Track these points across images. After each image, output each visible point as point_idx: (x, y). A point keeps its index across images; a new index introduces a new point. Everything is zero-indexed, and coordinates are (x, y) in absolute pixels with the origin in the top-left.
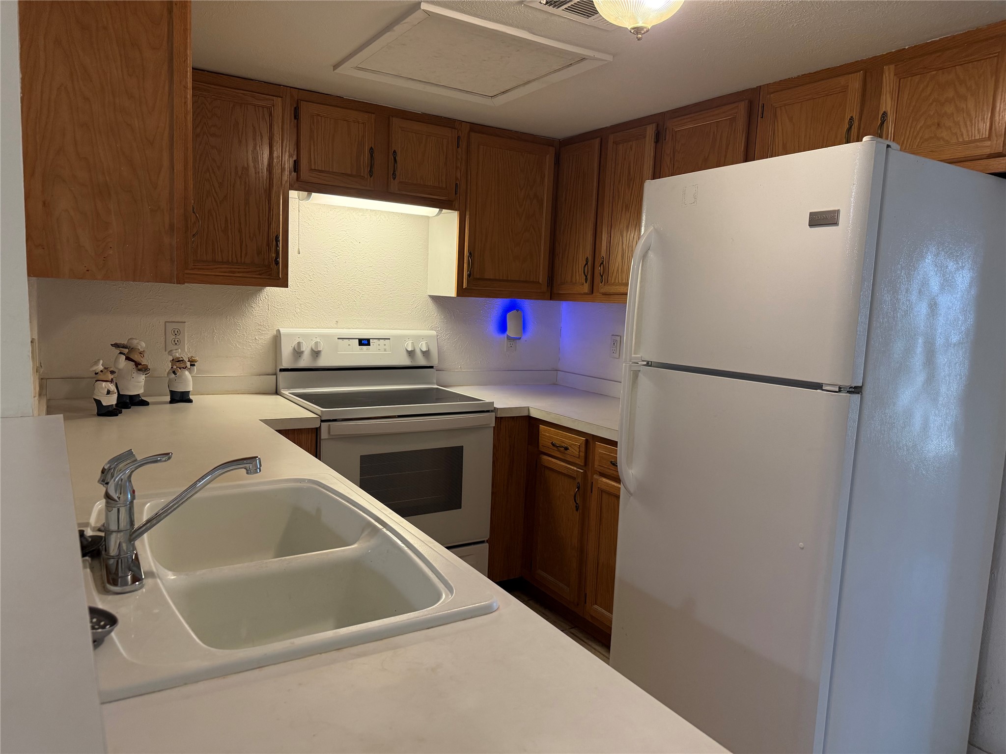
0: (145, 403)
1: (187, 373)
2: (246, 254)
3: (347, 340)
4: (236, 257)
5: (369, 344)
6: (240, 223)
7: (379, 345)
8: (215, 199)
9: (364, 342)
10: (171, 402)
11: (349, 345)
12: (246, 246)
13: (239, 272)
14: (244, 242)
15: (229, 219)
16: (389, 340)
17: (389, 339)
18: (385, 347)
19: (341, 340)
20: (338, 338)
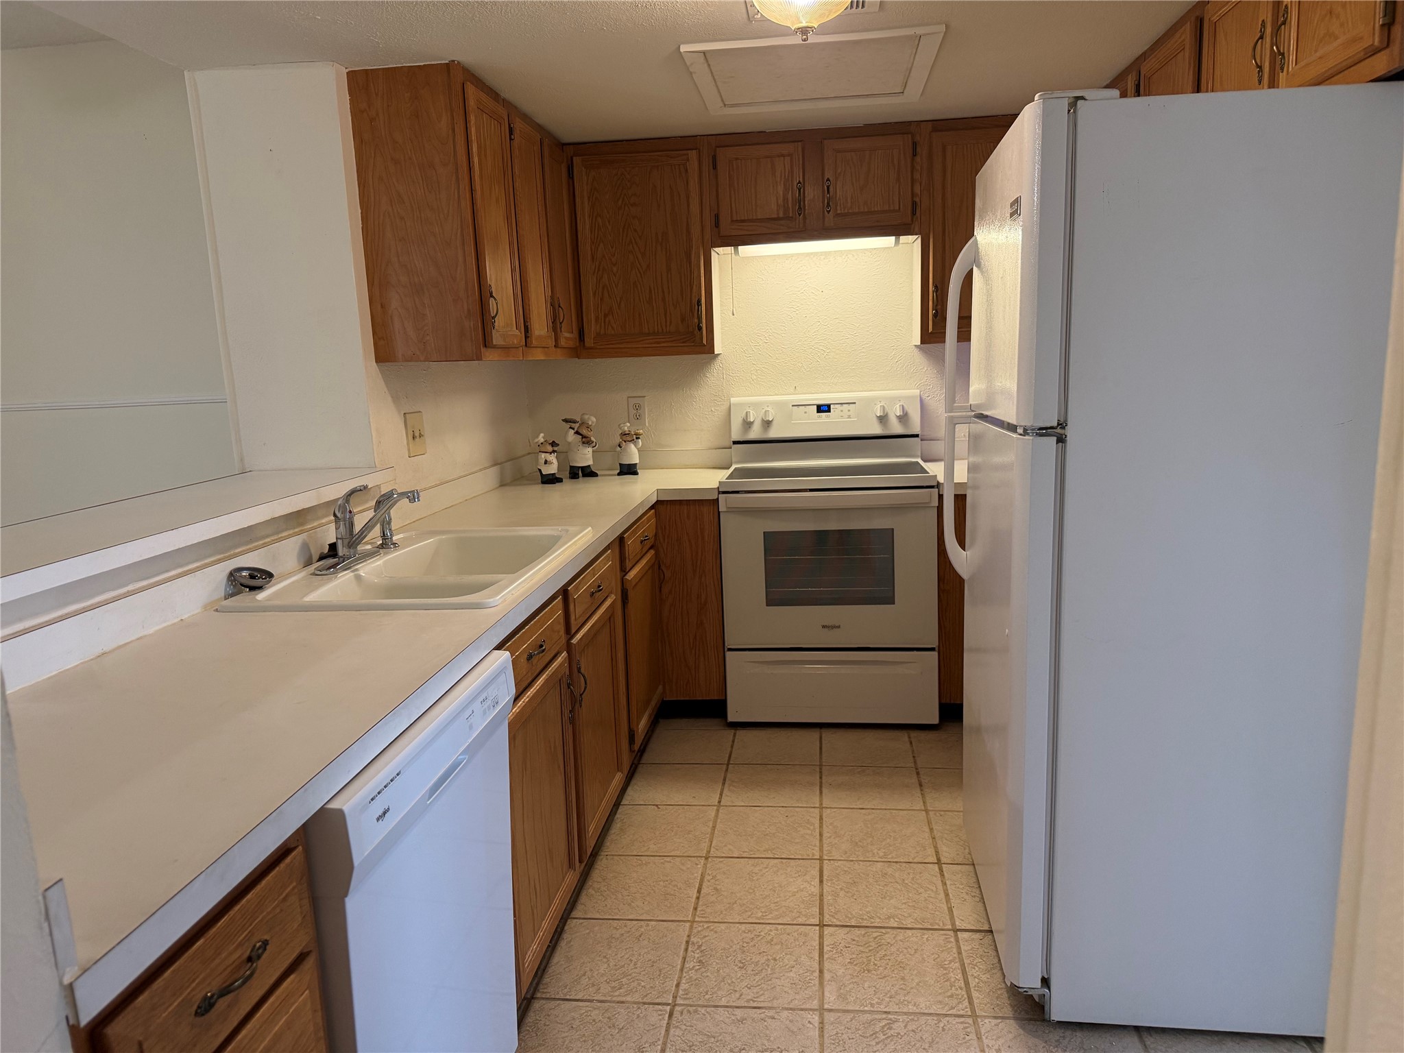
0: (594, 474)
1: (632, 446)
2: (671, 322)
3: (803, 407)
4: (661, 326)
5: (829, 411)
6: (663, 292)
7: (842, 411)
8: (638, 270)
9: (823, 409)
10: (619, 474)
11: (805, 413)
12: (671, 314)
13: (664, 342)
14: (668, 311)
15: (652, 289)
16: (854, 405)
17: (855, 403)
18: (849, 413)
19: (796, 407)
20: (793, 406)
